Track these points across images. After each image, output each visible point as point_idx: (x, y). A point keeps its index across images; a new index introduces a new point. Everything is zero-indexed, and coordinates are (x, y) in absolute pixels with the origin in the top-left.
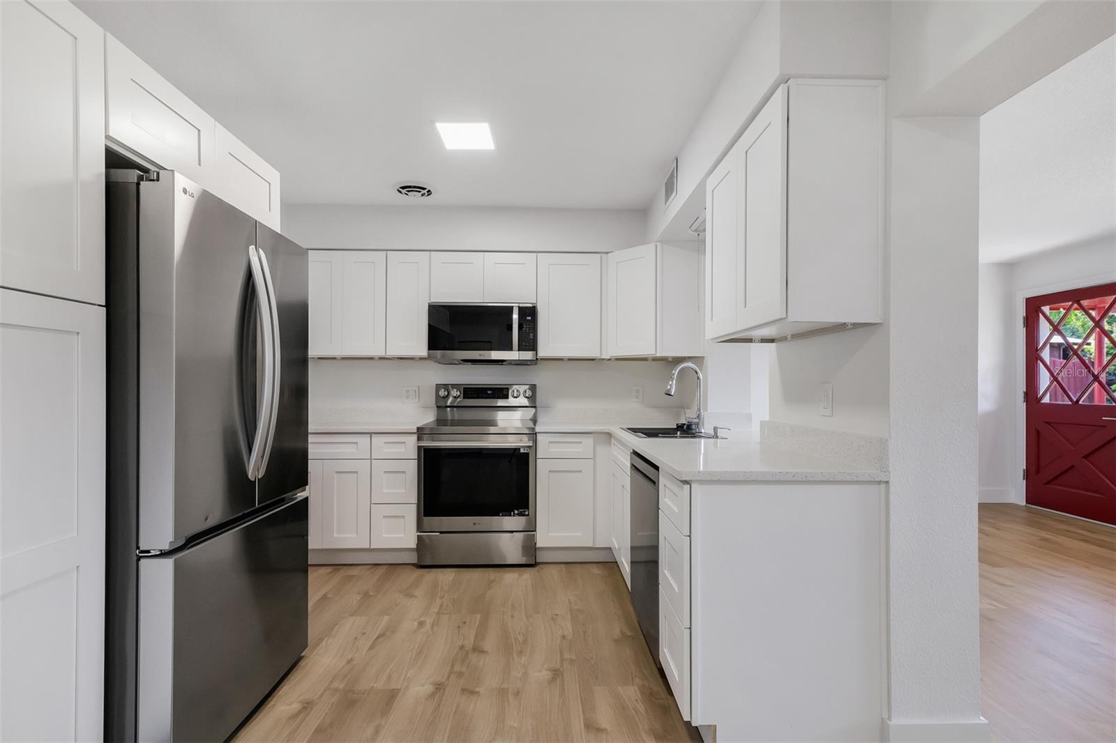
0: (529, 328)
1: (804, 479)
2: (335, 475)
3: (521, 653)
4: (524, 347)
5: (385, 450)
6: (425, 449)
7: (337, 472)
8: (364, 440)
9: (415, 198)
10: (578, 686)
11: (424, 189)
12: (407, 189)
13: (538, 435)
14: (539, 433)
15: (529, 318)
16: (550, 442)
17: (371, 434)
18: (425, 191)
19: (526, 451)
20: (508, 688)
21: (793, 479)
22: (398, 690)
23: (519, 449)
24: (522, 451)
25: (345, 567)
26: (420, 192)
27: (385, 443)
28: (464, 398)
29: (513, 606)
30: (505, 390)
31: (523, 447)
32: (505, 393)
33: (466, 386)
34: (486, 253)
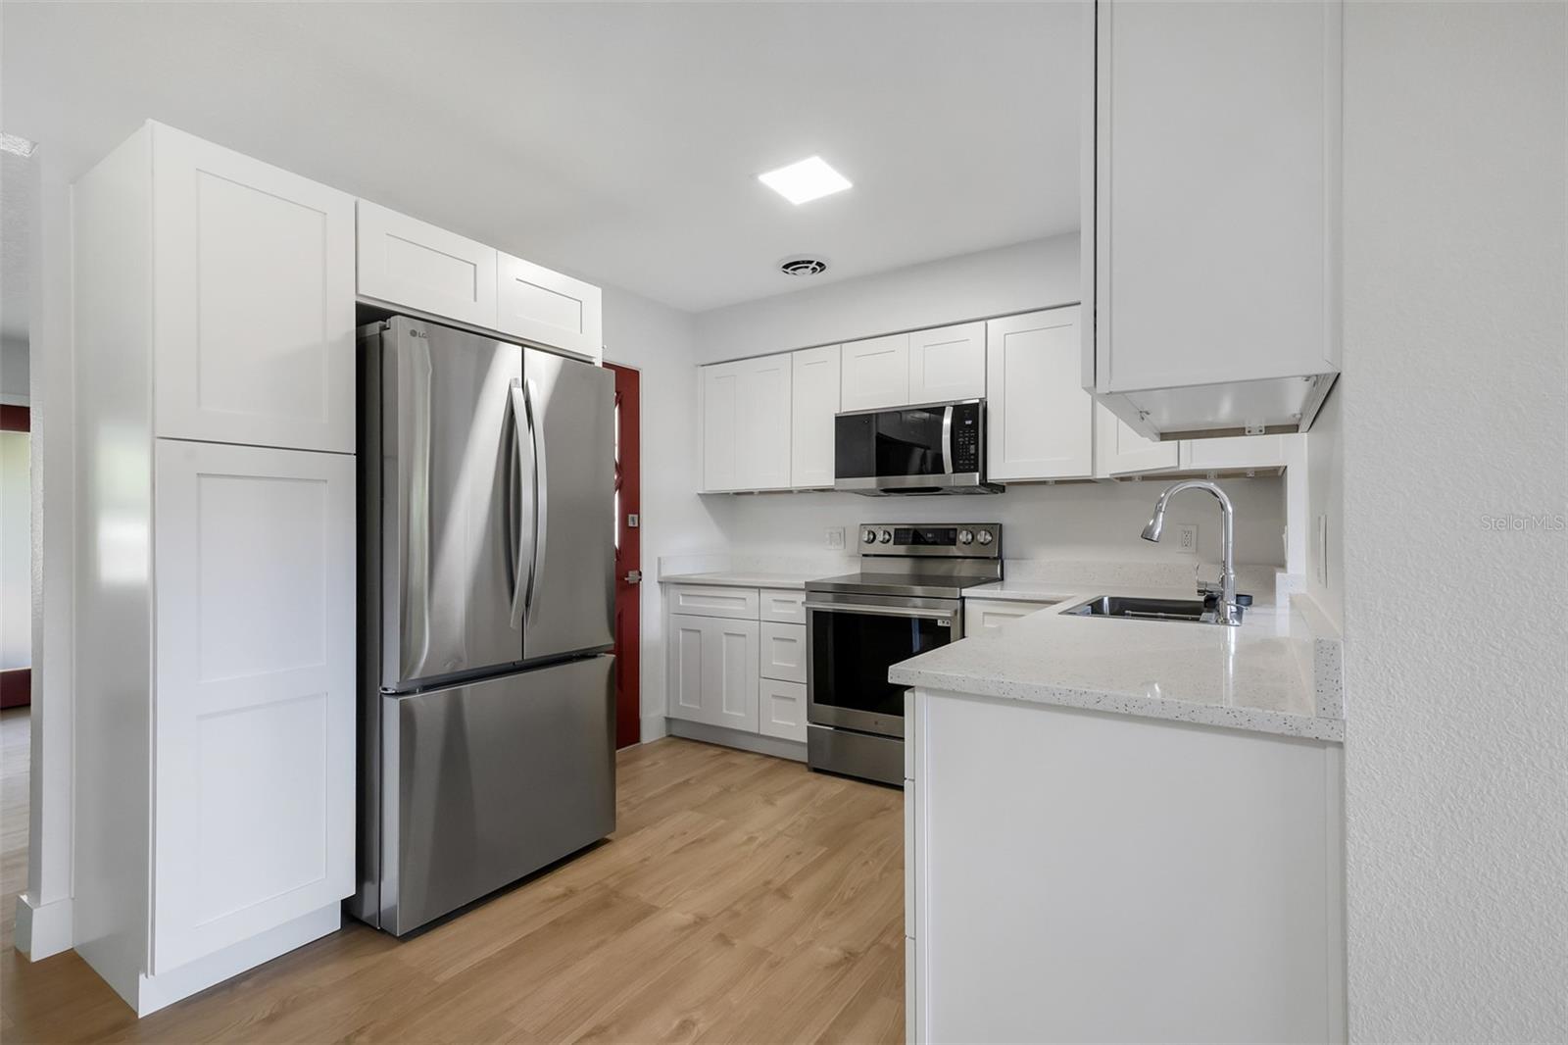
0: (970, 437)
1: (1122, 711)
2: (724, 637)
3: (830, 914)
4: (961, 467)
5: (775, 611)
6: (814, 612)
7: (726, 634)
8: (752, 595)
9: (805, 277)
10: (862, 985)
11: (811, 262)
12: (792, 266)
13: (966, 600)
14: (969, 598)
15: (969, 422)
16: (984, 613)
17: (759, 588)
18: (813, 265)
19: (945, 625)
20: (771, 953)
21: (1099, 707)
22: (657, 908)
23: (936, 621)
24: (940, 623)
25: (735, 753)
26: (807, 267)
27: (775, 600)
28: (895, 544)
29: (880, 849)
30: (951, 532)
31: (941, 617)
32: (952, 536)
33: (898, 527)
34: (912, 334)
